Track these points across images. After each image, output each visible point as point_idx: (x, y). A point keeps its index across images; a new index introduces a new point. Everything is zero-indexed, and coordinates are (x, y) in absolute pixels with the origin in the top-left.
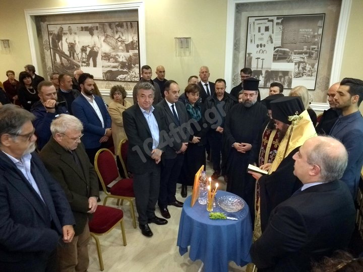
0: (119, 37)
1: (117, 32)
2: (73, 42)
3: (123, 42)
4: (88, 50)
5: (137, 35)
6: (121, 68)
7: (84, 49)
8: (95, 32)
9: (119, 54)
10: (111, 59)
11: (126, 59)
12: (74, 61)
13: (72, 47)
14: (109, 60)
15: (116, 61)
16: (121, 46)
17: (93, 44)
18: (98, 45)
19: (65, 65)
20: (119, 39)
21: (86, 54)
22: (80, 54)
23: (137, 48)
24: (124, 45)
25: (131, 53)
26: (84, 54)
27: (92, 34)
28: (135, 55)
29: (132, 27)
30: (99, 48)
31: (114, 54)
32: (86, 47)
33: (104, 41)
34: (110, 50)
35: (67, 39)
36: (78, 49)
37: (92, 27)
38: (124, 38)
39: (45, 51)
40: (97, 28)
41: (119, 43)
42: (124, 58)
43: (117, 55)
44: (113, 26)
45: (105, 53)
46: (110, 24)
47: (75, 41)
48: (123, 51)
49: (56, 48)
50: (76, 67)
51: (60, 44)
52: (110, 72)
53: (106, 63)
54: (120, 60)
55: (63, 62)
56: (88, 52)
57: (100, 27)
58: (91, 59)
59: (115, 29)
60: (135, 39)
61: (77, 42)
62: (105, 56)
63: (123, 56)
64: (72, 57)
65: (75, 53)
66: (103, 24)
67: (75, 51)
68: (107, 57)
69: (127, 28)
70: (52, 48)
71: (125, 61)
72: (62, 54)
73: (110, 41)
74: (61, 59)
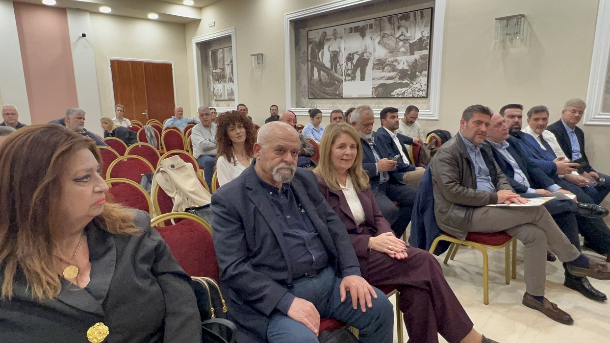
0: (402, 35)
1: (399, 28)
2: (338, 50)
3: (406, 40)
4: (356, 57)
5: (429, 28)
6: (399, 79)
7: (350, 58)
8: (368, 31)
9: (399, 58)
10: (386, 68)
11: (409, 66)
12: (336, 75)
13: (335, 57)
14: (383, 69)
15: (394, 69)
16: (403, 46)
17: (363, 48)
18: (370, 50)
19: (323, 81)
20: (401, 38)
21: (352, 63)
22: (344, 65)
23: (428, 47)
24: (408, 45)
25: (417, 55)
26: (350, 64)
27: (363, 35)
28: (422, 58)
29: (422, 16)
30: (371, 54)
31: (391, 59)
32: (353, 54)
33: (379, 43)
34: (386, 55)
35: (329, 47)
36: (342, 58)
37: (364, 26)
38: (408, 35)
39: (302, 65)
40: (371, 26)
41: (401, 43)
42: (406, 64)
43: (396, 61)
44: (395, 19)
45: (379, 60)
46: (390, 18)
47: (340, 48)
48: (405, 53)
49: (315, 61)
50: (337, 83)
51: (320, 54)
52: (383, 85)
53: (379, 74)
54: (400, 67)
55: (322, 78)
56: (355, 62)
57: (375, 24)
58: (359, 70)
59: (396, 24)
60: (426, 33)
61: (342, 49)
62: (378, 64)
63: (404, 61)
64: (333, 70)
65: (338, 64)
66: (380, 19)
67: (338, 62)
68: (381, 64)
69: (416, 19)
70: (310, 61)
71: (407, 68)
72: (321, 67)
73: (388, 42)
74: (319, 74)
